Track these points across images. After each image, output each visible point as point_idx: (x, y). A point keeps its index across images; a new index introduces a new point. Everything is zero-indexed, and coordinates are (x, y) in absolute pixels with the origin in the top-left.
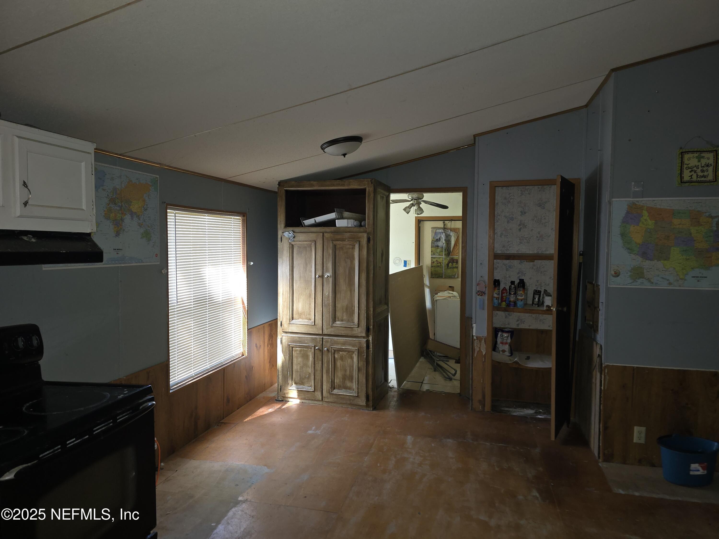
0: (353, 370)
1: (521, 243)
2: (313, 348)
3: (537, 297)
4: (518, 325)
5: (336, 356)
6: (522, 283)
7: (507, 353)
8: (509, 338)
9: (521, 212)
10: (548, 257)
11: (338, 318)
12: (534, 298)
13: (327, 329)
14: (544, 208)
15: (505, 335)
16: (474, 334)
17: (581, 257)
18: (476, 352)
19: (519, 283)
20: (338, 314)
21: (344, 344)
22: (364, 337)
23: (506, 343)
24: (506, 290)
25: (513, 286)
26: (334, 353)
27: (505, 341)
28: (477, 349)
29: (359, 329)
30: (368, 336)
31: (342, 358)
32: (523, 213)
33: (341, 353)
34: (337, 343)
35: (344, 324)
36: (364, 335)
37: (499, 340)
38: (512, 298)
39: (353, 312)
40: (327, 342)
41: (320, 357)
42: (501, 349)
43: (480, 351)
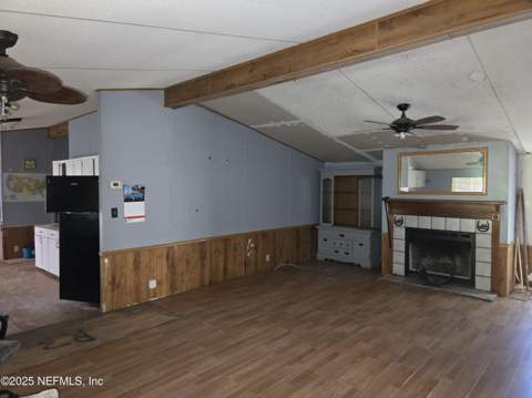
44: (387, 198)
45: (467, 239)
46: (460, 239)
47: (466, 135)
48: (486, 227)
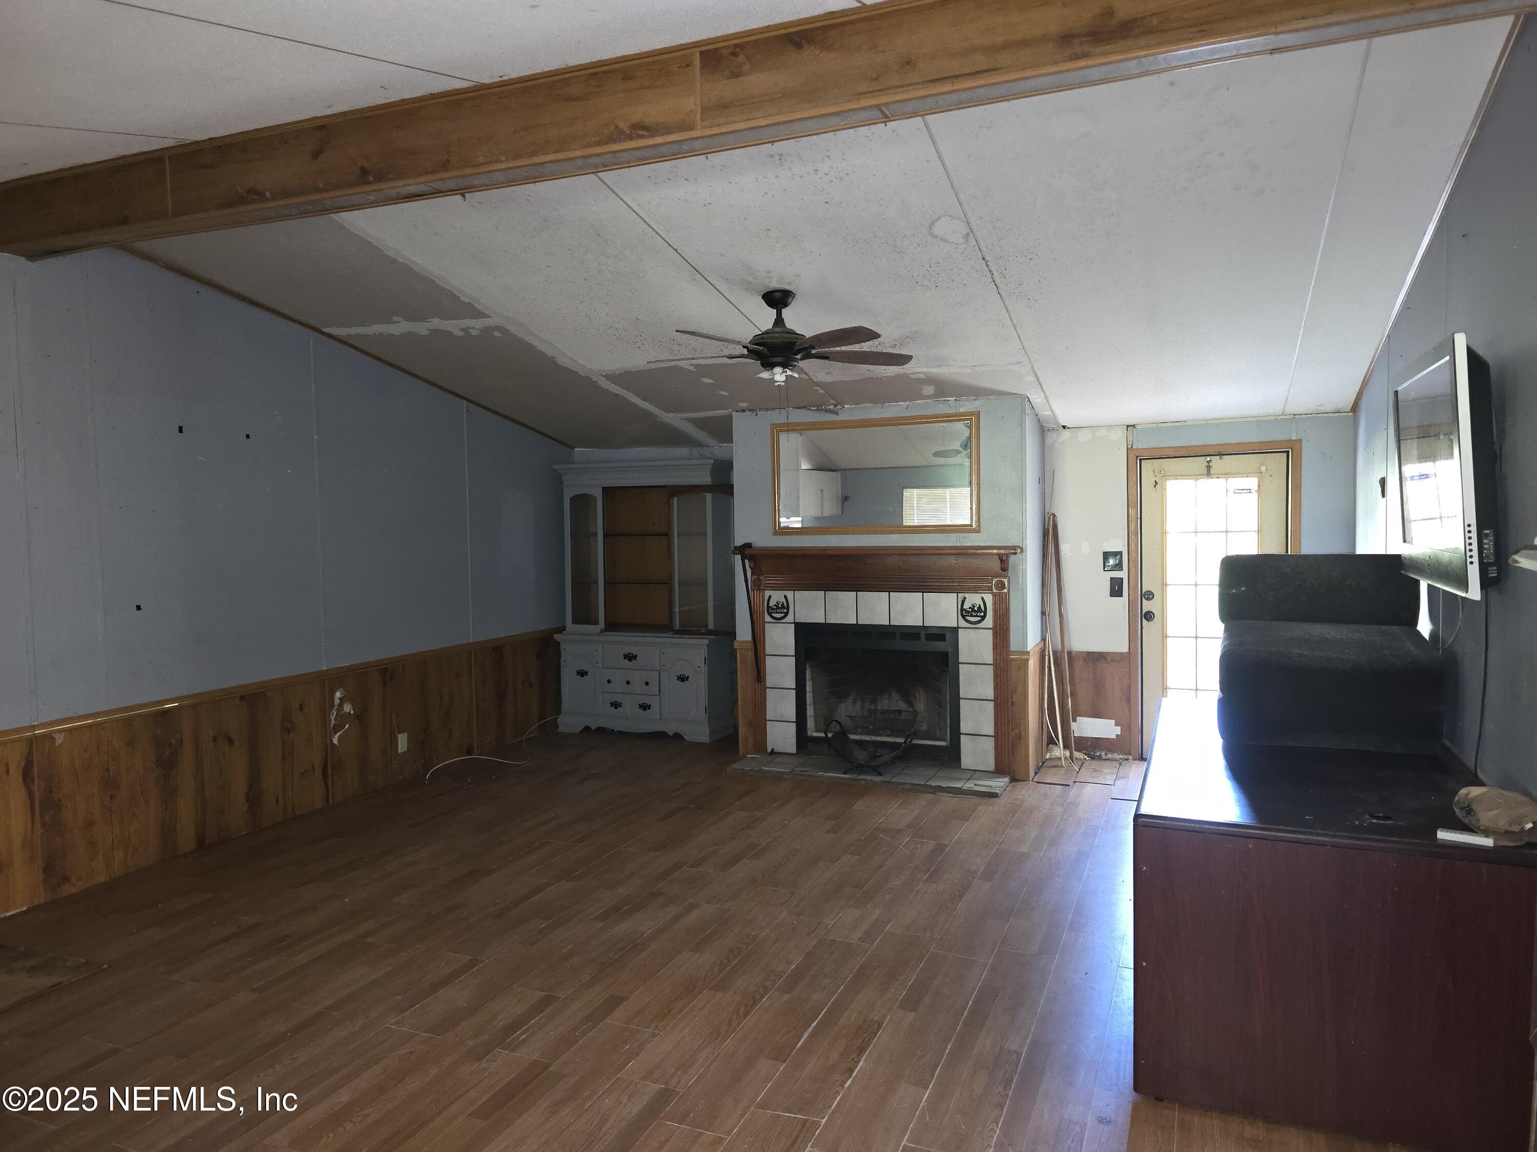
44: (748, 545)
45: (940, 646)
46: (923, 645)
47: (930, 380)
48: (979, 612)
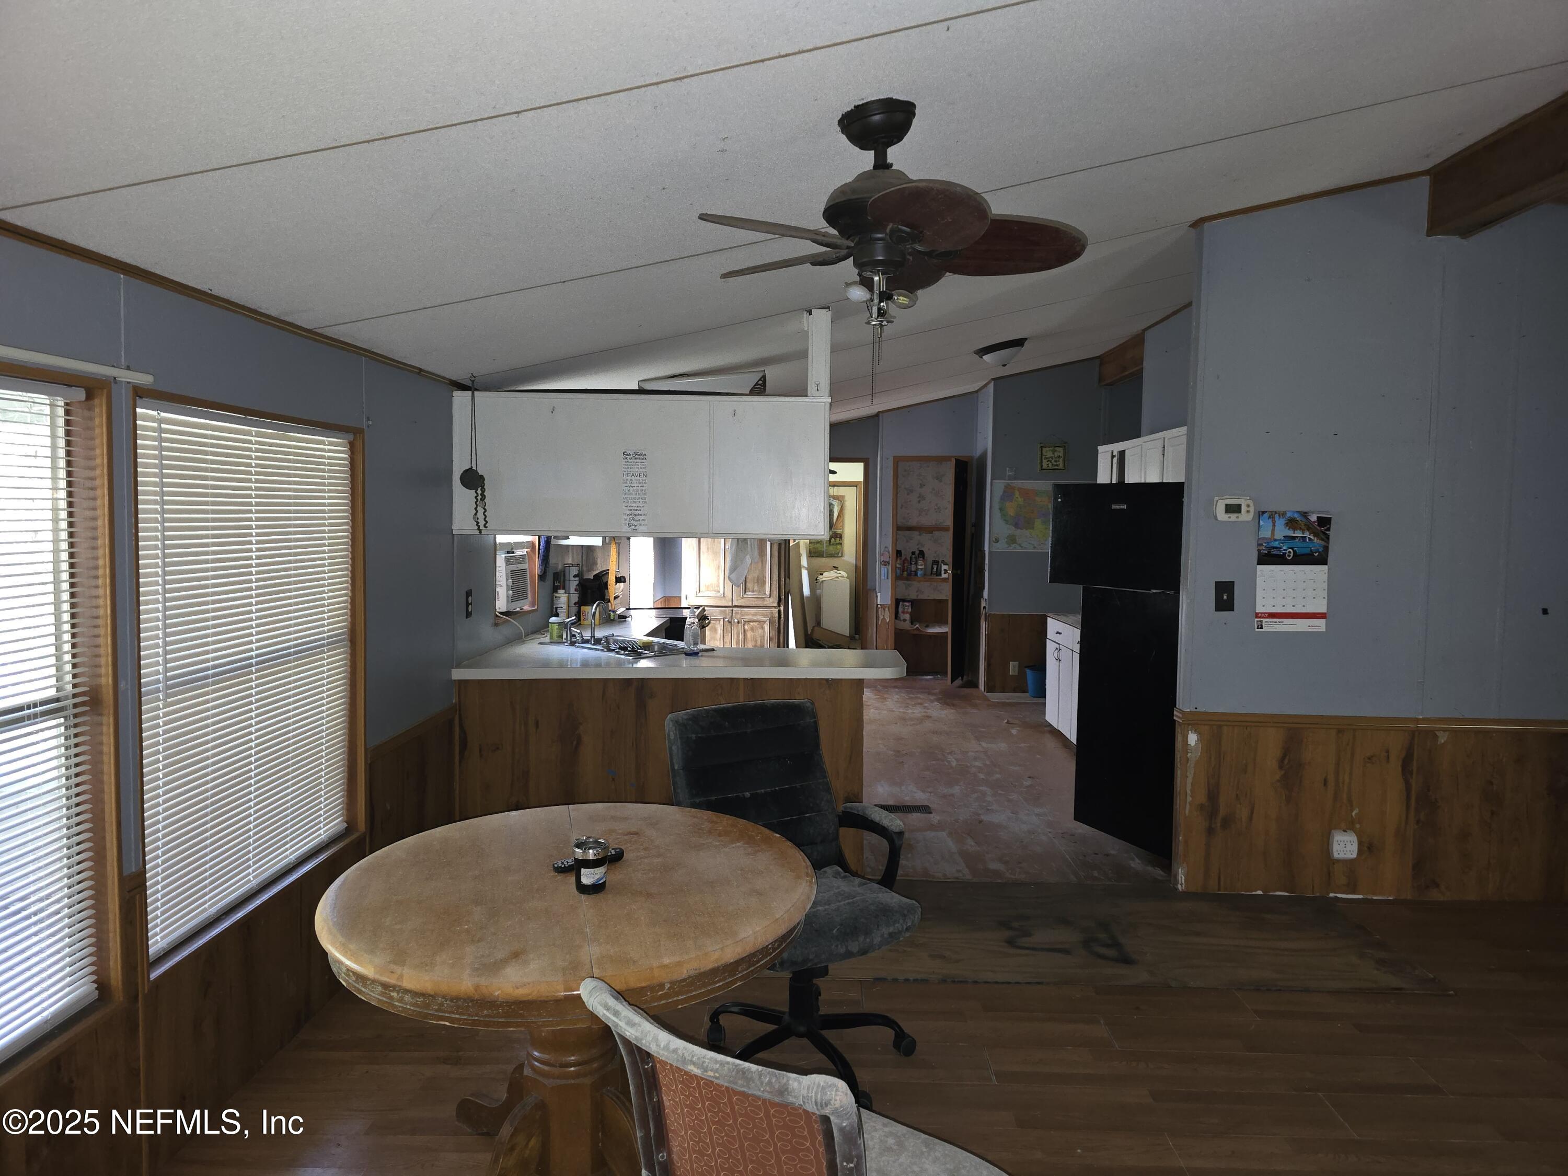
0: (764, 640)
1: (920, 515)
2: (722, 620)
3: (935, 567)
4: (917, 596)
5: (746, 627)
6: (922, 553)
7: (908, 622)
8: (910, 607)
9: (921, 484)
10: (946, 529)
11: (749, 589)
12: (933, 568)
13: (737, 600)
14: (941, 481)
15: (907, 604)
16: (879, 603)
17: (974, 528)
18: (880, 619)
19: (919, 554)
20: (749, 585)
21: (755, 614)
22: (775, 607)
23: (907, 613)
24: (908, 560)
25: (914, 556)
26: (745, 625)
27: (906, 610)
28: (881, 617)
29: (771, 600)
30: (779, 605)
31: (752, 629)
32: (922, 486)
33: (751, 624)
34: (747, 614)
35: (755, 594)
36: (776, 605)
37: (900, 610)
38: (913, 568)
39: (764, 583)
40: (737, 613)
41: (730, 629)
42: (902, 618)
43: (884, 619)
